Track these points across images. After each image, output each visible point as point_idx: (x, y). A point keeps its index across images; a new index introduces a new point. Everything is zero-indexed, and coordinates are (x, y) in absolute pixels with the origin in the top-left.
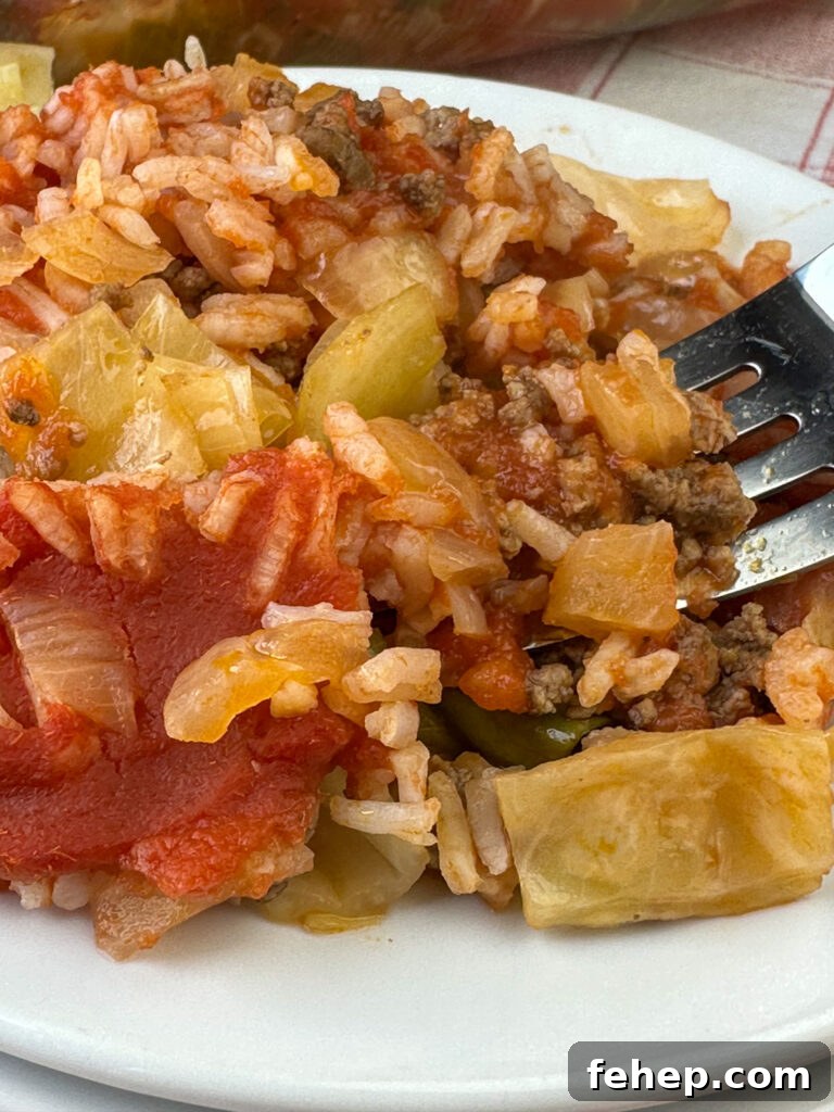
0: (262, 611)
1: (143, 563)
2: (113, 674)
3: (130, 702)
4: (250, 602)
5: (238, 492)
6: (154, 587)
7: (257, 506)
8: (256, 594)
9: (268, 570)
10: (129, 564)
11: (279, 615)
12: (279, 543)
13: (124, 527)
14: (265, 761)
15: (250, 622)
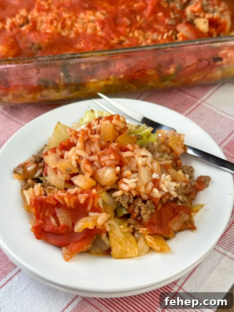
0: (88, 213)
1: (72, 206)
2: (69, 220)
3: (71, 224)
4: (87, 212)
5: (85, 198)
6: (74, 209)
7: (87, 199)
8: (88, 211)
9: (89, 208)
10: (71, 206)
11: (91, 214)
12: (90, 204)
13: (70, 202)
14: (87, 234)
15: (87, 215)
